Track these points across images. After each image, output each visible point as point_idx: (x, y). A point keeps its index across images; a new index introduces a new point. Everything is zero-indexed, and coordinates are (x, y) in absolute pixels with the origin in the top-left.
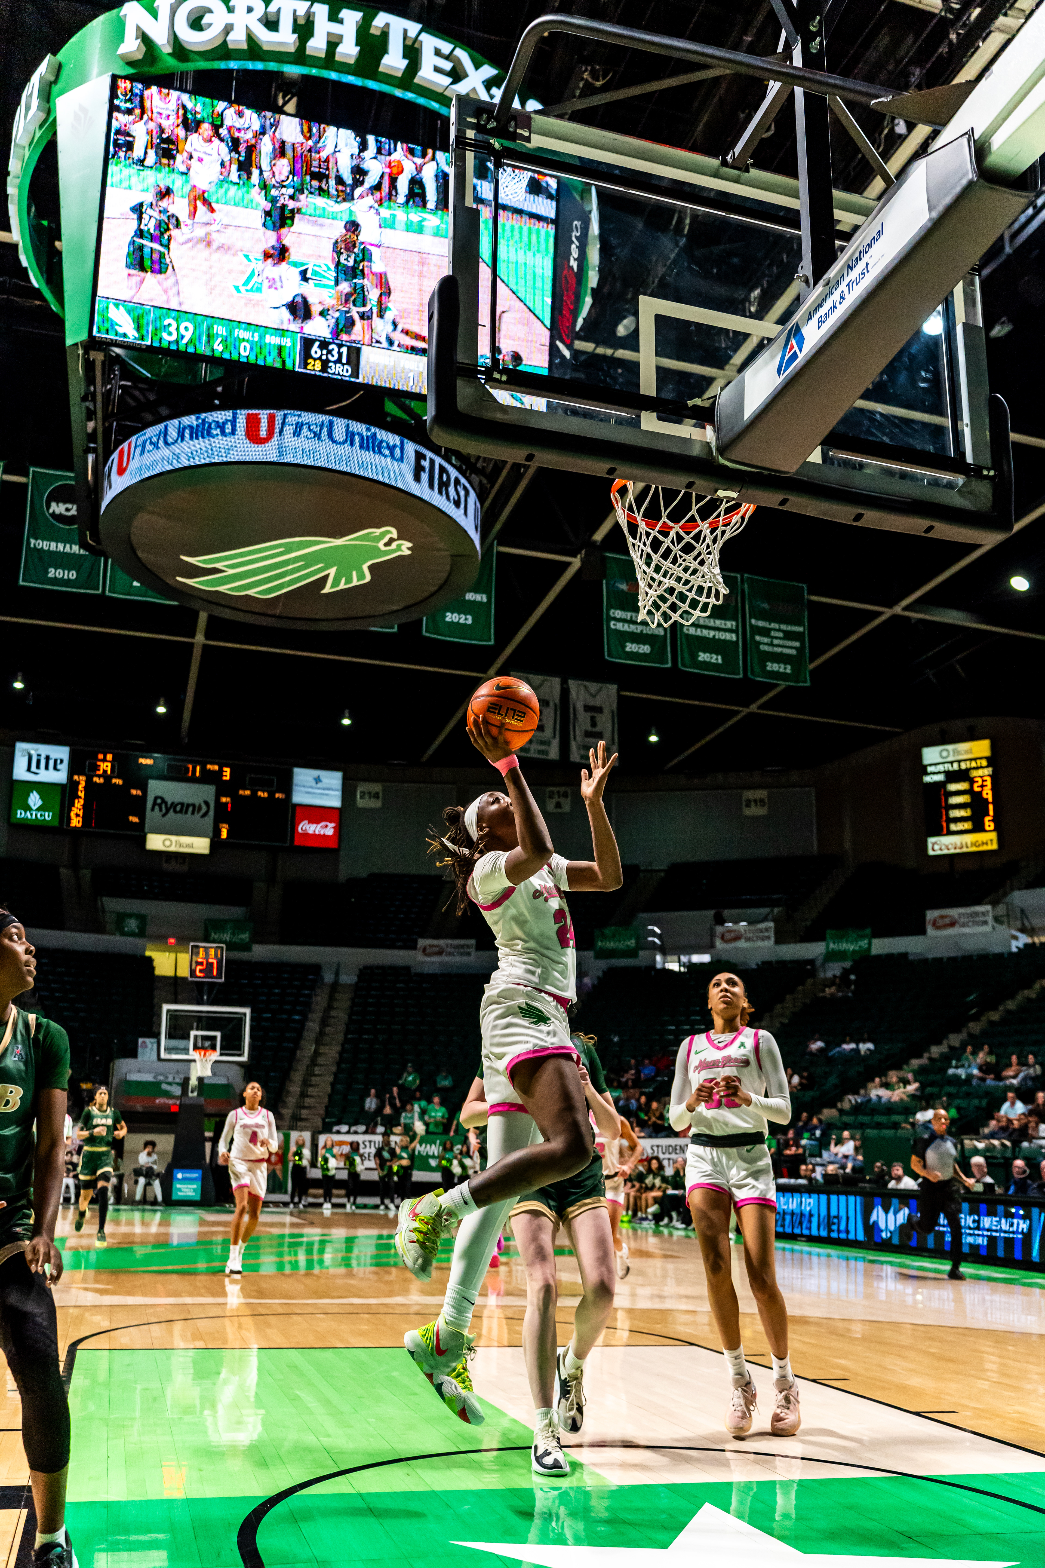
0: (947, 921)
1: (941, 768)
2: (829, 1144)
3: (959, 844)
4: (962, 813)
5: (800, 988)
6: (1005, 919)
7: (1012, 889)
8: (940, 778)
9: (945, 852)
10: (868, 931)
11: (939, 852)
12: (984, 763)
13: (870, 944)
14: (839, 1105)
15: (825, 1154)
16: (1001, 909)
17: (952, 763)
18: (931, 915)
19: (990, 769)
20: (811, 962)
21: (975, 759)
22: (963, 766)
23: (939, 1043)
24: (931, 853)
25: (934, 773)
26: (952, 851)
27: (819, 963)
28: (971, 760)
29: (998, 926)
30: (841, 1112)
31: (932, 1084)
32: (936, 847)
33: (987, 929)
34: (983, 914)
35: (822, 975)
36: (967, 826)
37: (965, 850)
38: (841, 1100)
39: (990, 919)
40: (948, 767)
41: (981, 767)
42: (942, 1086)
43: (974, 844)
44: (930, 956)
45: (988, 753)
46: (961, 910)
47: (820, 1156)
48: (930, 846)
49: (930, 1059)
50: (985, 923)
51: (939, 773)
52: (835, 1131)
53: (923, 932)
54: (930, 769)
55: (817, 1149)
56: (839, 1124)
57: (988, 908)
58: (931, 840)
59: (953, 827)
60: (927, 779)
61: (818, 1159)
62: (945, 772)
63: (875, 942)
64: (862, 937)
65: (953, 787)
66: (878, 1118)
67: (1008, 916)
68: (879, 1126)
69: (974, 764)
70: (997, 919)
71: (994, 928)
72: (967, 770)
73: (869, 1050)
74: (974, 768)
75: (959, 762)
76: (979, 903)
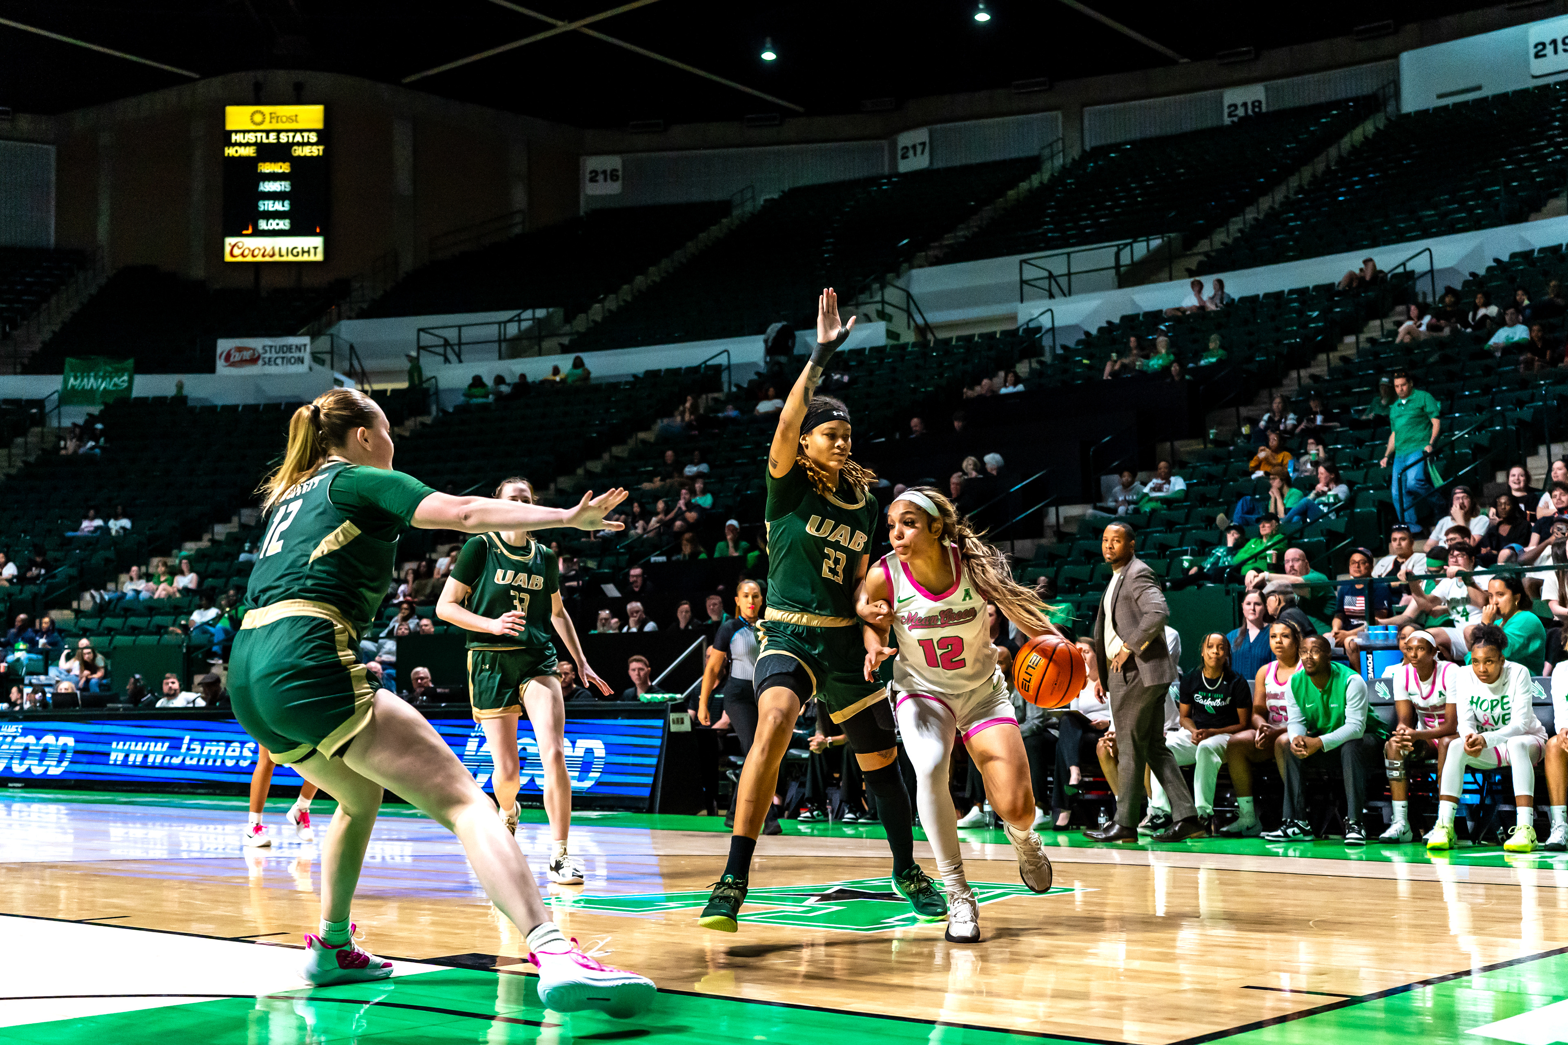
0: (247, 355)
1: (251, 138)
2: (58, 658)
3: (269, 251)
4: (278, 206)
5: (20, 440)
6: (327, 357)
7: (340, 318)
8: (250, 152)
9: (249, 259)
10: (130, 363)
11: (240, 259)
12: (313, 138)
13: (131, 381)
14: (75, 605)
15: (52, 671)
16: (323, 342)
17: (268, 132)
18: (224, 345)
19: (321, 148)
20: (39, 403)
21: (301, 131)
22: (283, 138)
23: (227, 520)
24: (228, 258)
25: (240, 145)
26: (259, 259)
27: (48, 407)
28: (296, 131)
29: (317, 367)
30: (78, 613)
31: (216, 574)
32: (236, 252)
33: (302, 369)
34: (299, 348)
35: (55, 423)
36: (284, 224)
37: (277, 258)
38: (79, 598)
39: (307, 356)
40: (261, 137)
41: (309, 144)
42: (228, 578)
43: (291, 251)
44: (219, 402)
45: (320, 125)
46: (268, 341)
47: (46, 673)
48: (227, 249)
49: (213, 541)
50: (301, 360)
51: (248, 144)
52: (68, 639)
53: (212, 370)
54: (234, 138)
55: (42, 664)
56: (74, 630)
57: (306, 340)
58: (229, 241)
59: (263, 225)
60: (230, 152)
61: (42, 678)
62: (255, 144)
63: (139, 379)
64: (119, 372)
65: (267, 168)
66: (133, 621)
67: (332, 353)
68: (134, 631)
69: (298, 138)
70: (316, 358)
71: (311, 369)
72: (289, 145)
73: (123, 528)
74: (299, 144)
75: (279, 132)
76: (293, 333)
